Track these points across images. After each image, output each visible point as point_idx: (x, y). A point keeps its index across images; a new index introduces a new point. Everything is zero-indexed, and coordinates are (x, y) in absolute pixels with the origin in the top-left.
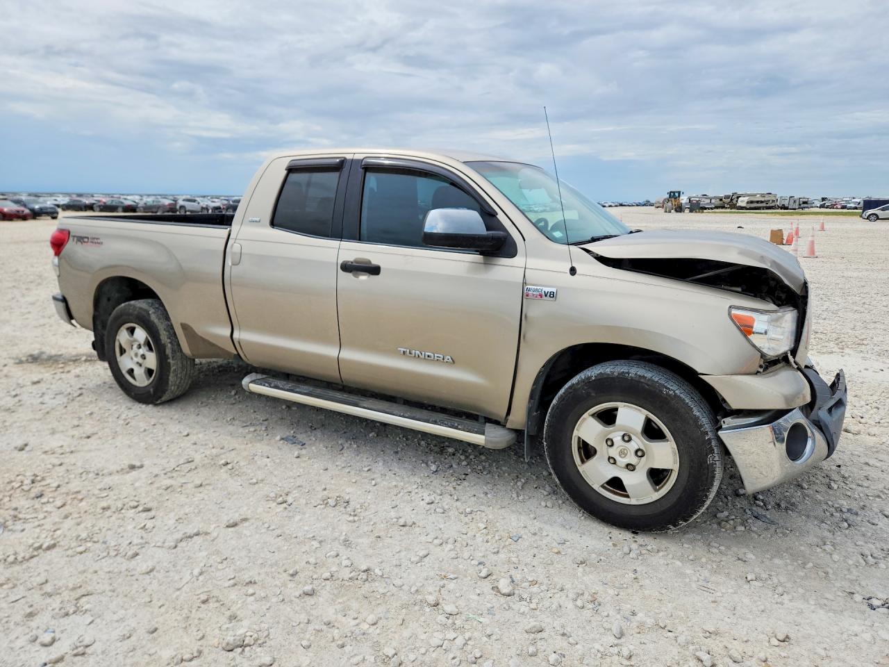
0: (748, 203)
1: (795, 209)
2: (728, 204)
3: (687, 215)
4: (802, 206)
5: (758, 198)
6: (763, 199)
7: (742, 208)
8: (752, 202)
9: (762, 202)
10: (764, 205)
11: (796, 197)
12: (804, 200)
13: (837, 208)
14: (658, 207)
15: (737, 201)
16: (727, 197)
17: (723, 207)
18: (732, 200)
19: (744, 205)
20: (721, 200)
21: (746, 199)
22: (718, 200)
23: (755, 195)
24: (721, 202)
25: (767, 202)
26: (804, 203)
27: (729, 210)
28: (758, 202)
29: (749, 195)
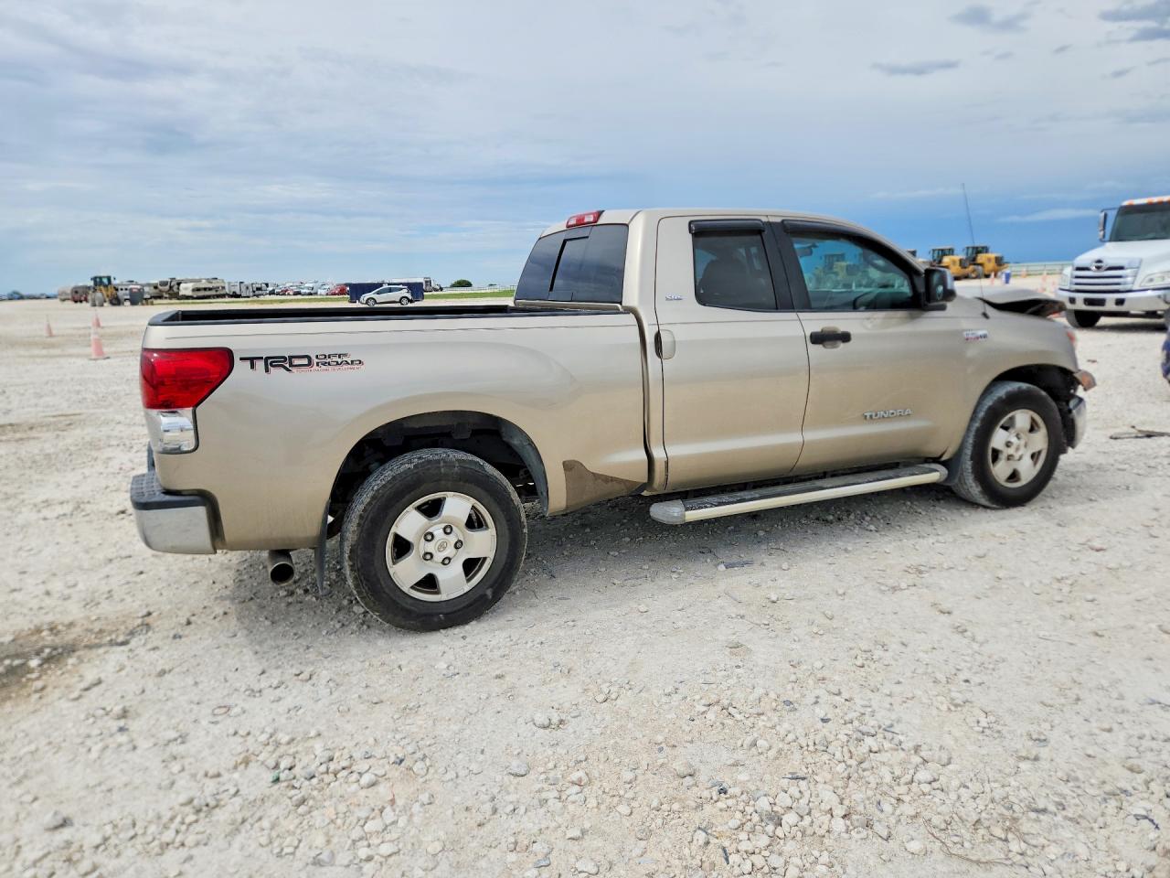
0: (193, 290)
1: (248, 297)
2: (166, 292)
3: (127, 309)
4: (257, 292)
5: (204, 284)
6: (210, 286)
7: (187, 297)
8: (198, 290)
9: (210, 289)
10: (213, 293)
11: (247, 282)
12: (257, 286)
13: (289, 294)
14: (64, 300)
15: (178, 289)
16: (164, 284)
17: (160, 297)
18: (171, 287)
19: (189, 293)
20: (156, 287)
21: (191, 286)
22: (152, 288)
23: (200, 281)
24: (157, 291)
25: (216, 289)
26: (259, 289)
27: (168, 301)
28: (205, 289)
29: (191, 281)
